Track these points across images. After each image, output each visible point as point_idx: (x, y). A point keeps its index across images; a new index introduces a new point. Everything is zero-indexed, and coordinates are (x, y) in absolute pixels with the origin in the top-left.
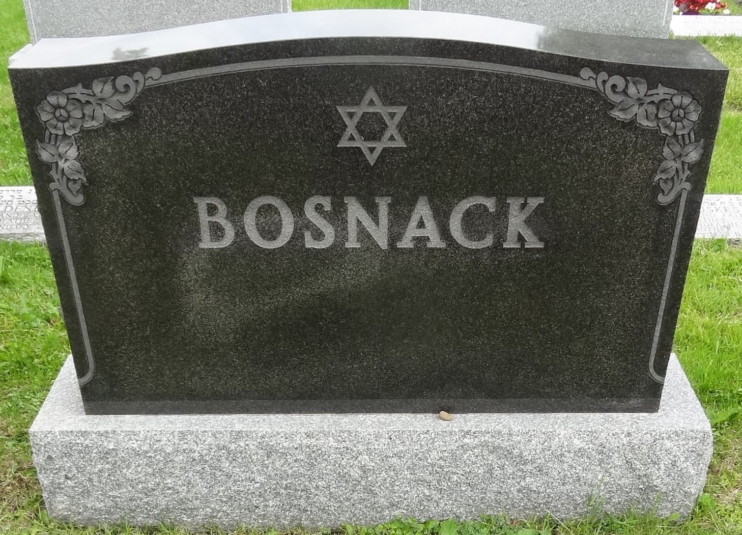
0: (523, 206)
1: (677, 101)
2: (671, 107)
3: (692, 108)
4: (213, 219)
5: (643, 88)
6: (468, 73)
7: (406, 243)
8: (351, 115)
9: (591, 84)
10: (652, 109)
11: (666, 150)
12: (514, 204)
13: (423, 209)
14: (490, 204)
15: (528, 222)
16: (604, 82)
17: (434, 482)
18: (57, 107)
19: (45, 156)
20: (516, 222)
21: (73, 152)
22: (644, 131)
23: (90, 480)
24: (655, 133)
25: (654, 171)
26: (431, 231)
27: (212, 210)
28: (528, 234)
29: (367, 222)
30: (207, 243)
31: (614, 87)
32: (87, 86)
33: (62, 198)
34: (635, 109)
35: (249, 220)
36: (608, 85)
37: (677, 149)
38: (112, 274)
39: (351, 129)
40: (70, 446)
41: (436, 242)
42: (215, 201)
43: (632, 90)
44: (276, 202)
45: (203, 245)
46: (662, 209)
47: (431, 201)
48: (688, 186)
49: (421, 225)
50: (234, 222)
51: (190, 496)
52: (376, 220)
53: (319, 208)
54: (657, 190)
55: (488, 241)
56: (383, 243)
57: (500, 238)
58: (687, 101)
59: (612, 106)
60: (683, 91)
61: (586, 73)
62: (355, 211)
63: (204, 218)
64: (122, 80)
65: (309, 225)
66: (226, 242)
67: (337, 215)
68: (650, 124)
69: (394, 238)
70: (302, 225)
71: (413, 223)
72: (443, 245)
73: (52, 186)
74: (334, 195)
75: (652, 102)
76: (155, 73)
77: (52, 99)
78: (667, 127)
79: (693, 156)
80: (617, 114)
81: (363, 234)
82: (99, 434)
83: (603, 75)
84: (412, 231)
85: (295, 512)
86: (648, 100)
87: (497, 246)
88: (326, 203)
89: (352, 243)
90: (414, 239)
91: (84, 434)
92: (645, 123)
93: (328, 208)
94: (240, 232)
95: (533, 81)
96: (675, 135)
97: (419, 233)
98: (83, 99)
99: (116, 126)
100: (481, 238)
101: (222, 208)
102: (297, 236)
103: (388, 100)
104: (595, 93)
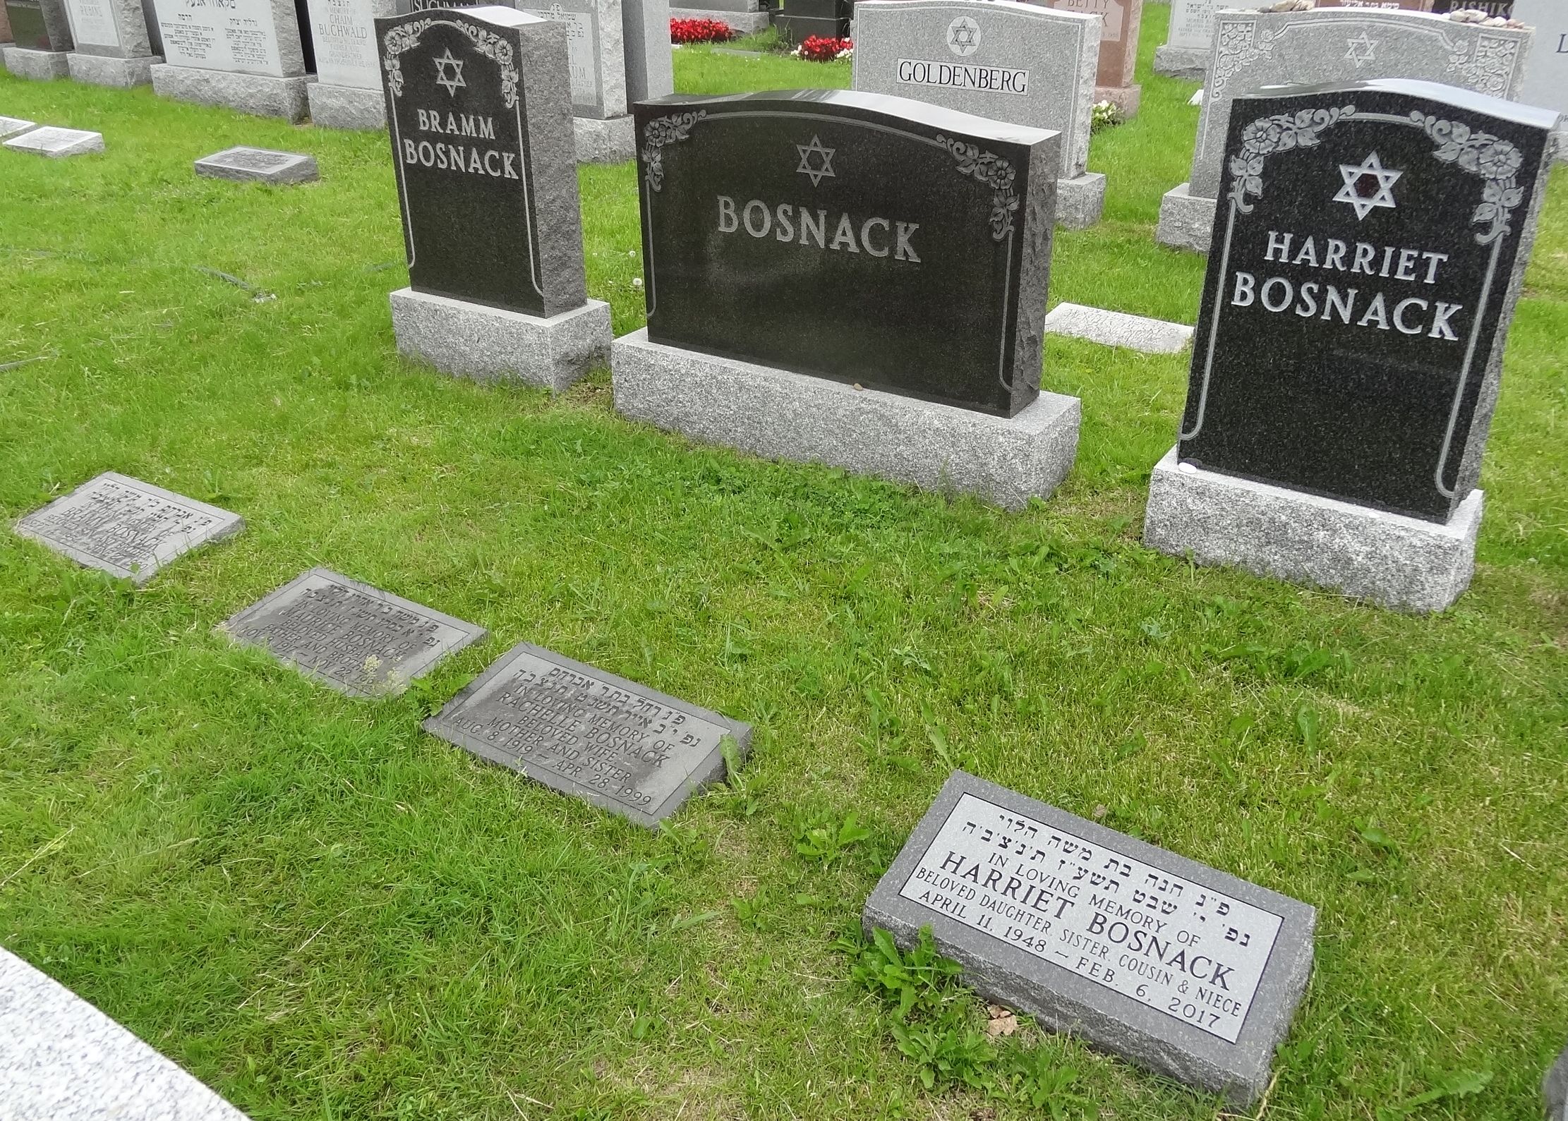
0: (906, 229)
1: (999, 164)
2: (995, 168)
3: (1009, 170)
4: (727, 212)
5: (976, 152)
6: (870, 131)
7: (835, 246)
8: (804, 151)
9: (943, 146)
10: (983, 168)
11: (996, 200)
12: (901, 226)
13: (845, 223)
14: (885, 224)
15: (910, 240)
16: (952, 145)
17: (840, 436)
18: (654, 129)
19: (645, 158)
20: (903, 240)
21: (659, 158)
22: (980, 183)
23: (638, 385)
24: (987, 185)
25: (988, 215)
26: (850, 239)
27: (727, 205)
28: (910, 250)
29: (813, 227)
30: (722, 229)
31: (958, 149)
32: (669, 118)
33: (650, 185)
34: (973, 167)
35: (747, 215)
36: (954, 148)
37: (1002, 199)
38: (671, 241)
39: (804, 161)
40: (630, 356)
41: (853, 248)
42: (729, 199)
43: (970, 153)
44: (762, 205)
45: (720, 229)
46: (997, 244)
47: (850, 217)
48: (1012, 228)
49: (844, 234)
50: (737, 215)
51: (692, 411)
52: (817, 225)
53: (785, 212)
54: (991, 229)
55: (885, 253)
56: (822, 244)
57: (893, 251)
58: (1006, 164)
59: (958, 163)
60: (1002, 157)
61: (940, 138)
62: (806, 218)
63: (722, 210)
64: (687, 116)
65: (779, 224)
66: (733, 229)
67: (795, 219)
68: (984, 179)
69: (829, 240)
70: (776, 224)
71: (840, 232)
72: (857, 251)
73: (647, 177)
74: (793, 205)
75: (983, 163)
76: (703, 113)
77: (652, 124)
78: (995, 182)
79: (1014, 206)
80: (960, 169)
81: (810, 236)
82: (648, 352)
83: (951, 141)
84: (839, 238)
85: (752, 441)
86: (980, 161)
87: (891, 257)
88: (789, 209)
89: (804, 241)
90: (841, 243)
91: (640, 350)
92: (980, 178)
93: (790, 213)
94: (741, 223)
95: (908, 140)
96: (1000, 189)
97: (843, 239)
98: (667, 125)
99: (681, 143)
100: (881, 249)
101: (732, 204)
102: (772, 231)
103: (825, 145)
104: (946, 152)
